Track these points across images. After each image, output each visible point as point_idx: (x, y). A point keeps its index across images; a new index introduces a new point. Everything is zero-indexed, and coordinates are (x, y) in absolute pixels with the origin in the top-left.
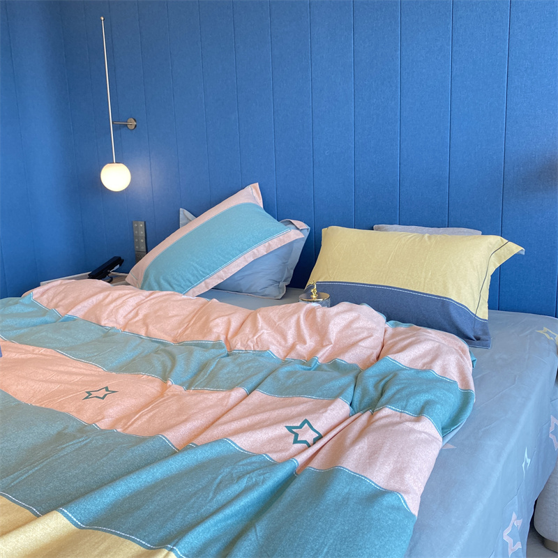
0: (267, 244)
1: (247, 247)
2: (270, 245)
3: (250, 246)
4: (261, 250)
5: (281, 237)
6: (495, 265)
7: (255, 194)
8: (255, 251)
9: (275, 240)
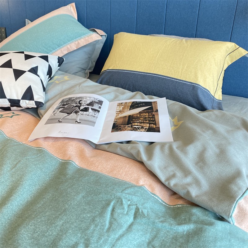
0: (77, 42)
1: (63, 43)
2: (78, 43)
3: (65, 43)
4: (73, 46)
5: (86, 38)
6: (228, 63)
7: (72, 10)
8: (68, 46)
9: (82, 40)
